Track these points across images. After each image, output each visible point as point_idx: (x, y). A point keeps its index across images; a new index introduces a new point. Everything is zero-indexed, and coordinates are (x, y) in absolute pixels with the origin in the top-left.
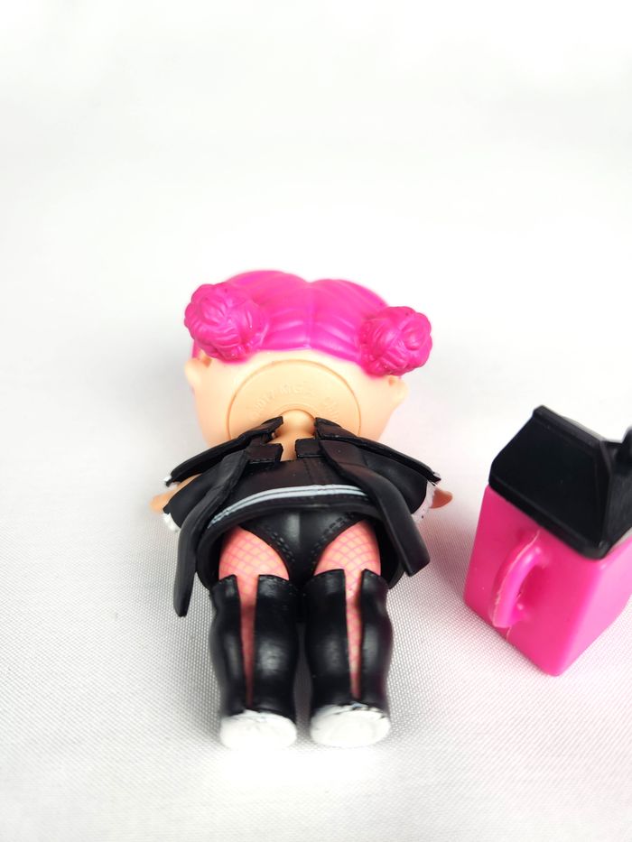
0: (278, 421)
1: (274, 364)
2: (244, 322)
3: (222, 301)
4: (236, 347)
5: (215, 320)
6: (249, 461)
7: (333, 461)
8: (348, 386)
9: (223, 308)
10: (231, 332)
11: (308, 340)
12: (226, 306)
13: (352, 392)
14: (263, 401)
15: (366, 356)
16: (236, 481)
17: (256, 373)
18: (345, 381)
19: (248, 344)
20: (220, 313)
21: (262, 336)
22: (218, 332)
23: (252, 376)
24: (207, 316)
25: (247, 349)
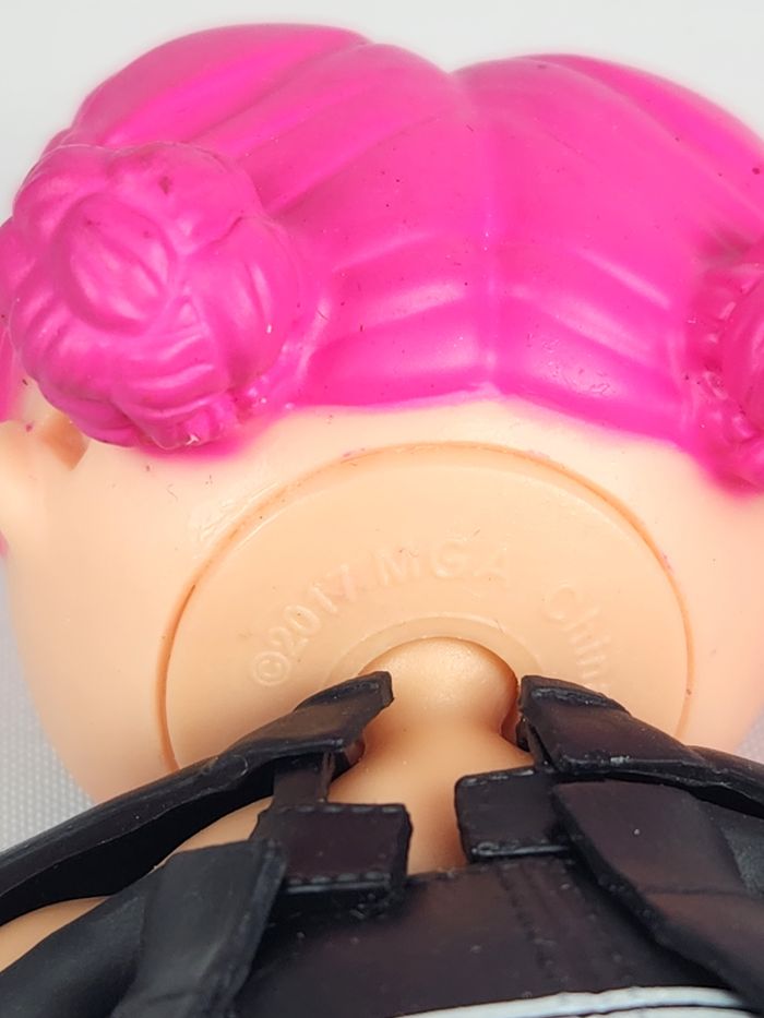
0: (371, 692)
1: (350, 460)
2: (242, 309)
3: (151, 230)
4: (208, 410)
5: (125, 308)
6: (285, 884)
7: (620, 880)
8: (647, 540)
9: (156, 256)
10: (191, 357)
11: (491, 359)
12: (171, 253)
13: (662, 560)
14: (307, 612)
15: (718, 416)
16: (245, 972)
17: (280, 496)
18: (635, 524)
19: (253, 392)
20: (140, 275)
21: (302, 352)
22: (138, 357)
23: (262, 509)
24: (91, 291)
25: (243, 407)
